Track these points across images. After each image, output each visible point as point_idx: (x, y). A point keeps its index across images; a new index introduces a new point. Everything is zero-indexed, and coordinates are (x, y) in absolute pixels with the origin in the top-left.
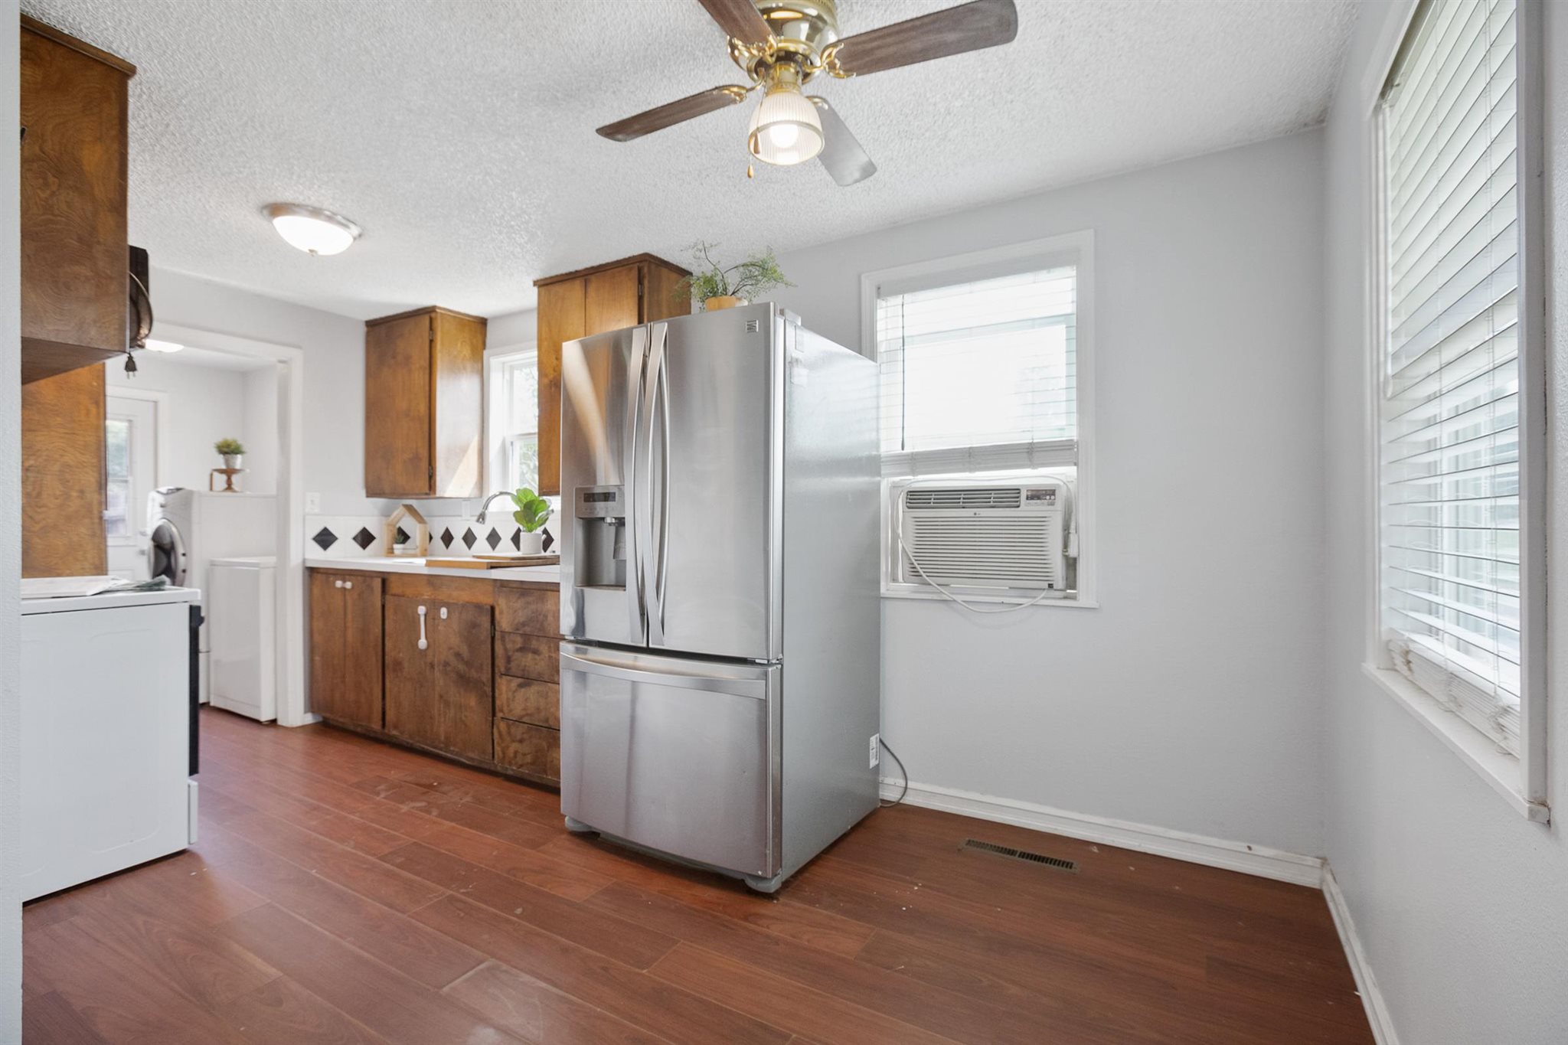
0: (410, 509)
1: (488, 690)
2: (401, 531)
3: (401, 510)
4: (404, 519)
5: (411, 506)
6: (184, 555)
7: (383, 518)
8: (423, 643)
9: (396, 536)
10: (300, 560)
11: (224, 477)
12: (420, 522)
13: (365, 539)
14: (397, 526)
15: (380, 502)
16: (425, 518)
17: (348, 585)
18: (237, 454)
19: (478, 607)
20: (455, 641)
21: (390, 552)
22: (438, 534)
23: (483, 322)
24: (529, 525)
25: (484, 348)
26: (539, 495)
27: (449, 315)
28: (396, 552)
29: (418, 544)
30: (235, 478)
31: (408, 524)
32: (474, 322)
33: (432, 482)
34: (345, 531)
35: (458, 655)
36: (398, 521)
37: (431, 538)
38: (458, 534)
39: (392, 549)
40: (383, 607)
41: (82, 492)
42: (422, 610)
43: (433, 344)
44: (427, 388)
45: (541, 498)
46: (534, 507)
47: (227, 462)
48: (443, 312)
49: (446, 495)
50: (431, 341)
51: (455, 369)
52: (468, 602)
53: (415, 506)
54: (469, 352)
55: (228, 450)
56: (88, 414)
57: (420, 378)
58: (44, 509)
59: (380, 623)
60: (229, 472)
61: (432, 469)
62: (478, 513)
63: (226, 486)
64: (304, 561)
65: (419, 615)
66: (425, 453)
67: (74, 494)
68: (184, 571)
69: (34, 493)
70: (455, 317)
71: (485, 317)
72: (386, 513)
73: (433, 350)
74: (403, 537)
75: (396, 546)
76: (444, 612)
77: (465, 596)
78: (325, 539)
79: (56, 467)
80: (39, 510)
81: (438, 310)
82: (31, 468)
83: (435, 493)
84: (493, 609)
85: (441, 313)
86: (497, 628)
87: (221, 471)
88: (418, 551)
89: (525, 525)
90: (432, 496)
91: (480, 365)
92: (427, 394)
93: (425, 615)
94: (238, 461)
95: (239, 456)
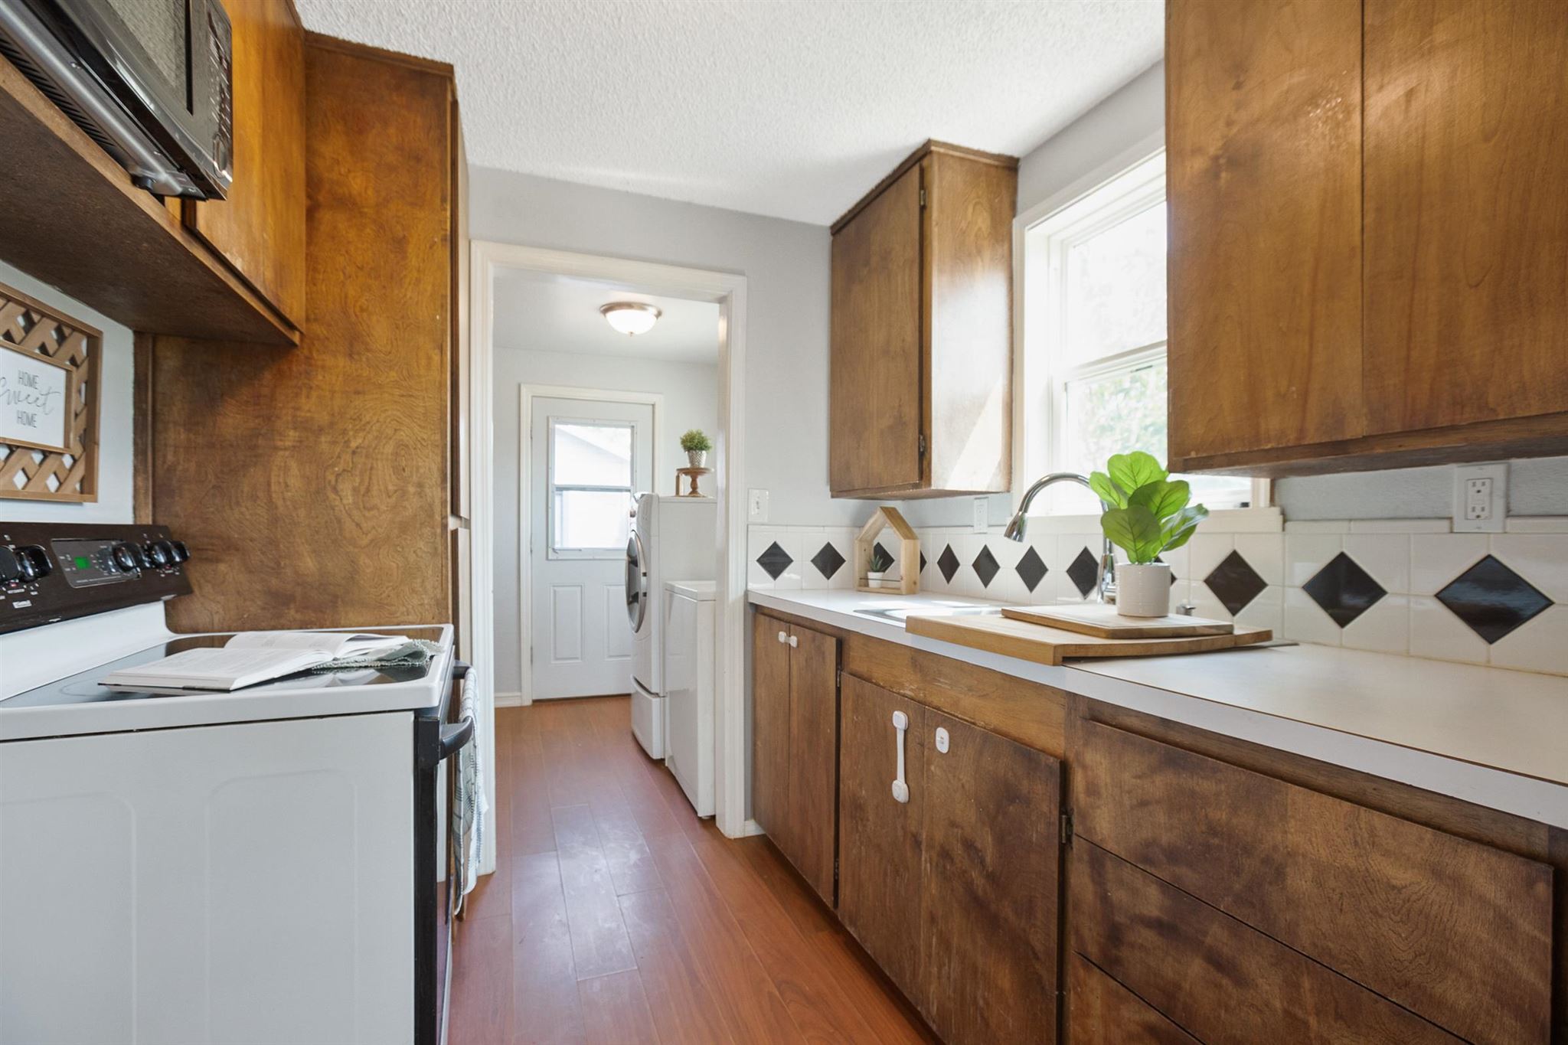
0: (892, 514)
1: (1050, 979)
2: (880, 551)
3: (878, 517)
4: (884, 531)
5: (894, 509)
6: (645, 574)
7: (857, 530)
8: (900, 789)
9: (873, 558)
10: (741, 593)
11: (689, 479)
12: (906, 537)
13: (829, 561)
14: (875, 543)
15: (850, 504)
16: (914, 530)
17: (793, 641)
18: (702, 449)
19: (1026, 752)
20: (968, 815)
21: (864, 583)
22: (934, 556)
23: (1010, 166)
24: (1140, 545)
25: (1014, 216)
26: (1172, 468)
27: (952, 156)
28: (872, 584)
29: (903, 571)
30: (700, 480)
31: (890, 538)
32: (997, 167)
33: (925, 463)
34: (802, 549)
35: (969, 845)
36: (876, 534)
37: (923, 562)
38: (967, 558)
39: (867, 579)
40: (838, 690)
41: (420, 485)
42: (899, 719)
43: (926, 215)
44: (916, 296)
45: (1173, 477)
46: (1157, 500)
47: (692, 461)
48: (942, 150)
49: (949, 487)
50: (923, 209)
51: (964, 256)
52: (995, 731)
53: (901, 512)
54: (988, 222)
55: (693, 444)
56: (429, 366)
57: (904, 281)
58: (375, 512)
59: (834, 719)
60: (694, 472)
61: (924, 439)
62: (1009, 521)
63: (691, 490)
64: (746, 593)
65: (895, 728)
66: (912, 412)
67: (411, 489)
68: (645, 594)
69: (363, 490)
70: (962, 159)
71: (1016, 155)
72: (858, 522)
73: (925, 222)
74: (882, 559)
75: (872, 575)
76: (942, 739)
77: (990, 714)
78: (775, 561)
79: (389, 449)
80: (367, 514)
81: (933, 148)
82: (359, 450)
83: (930, 484)
84: (1065, 770)
85: (939, 154)
86: (1077, 828)
87: (686, 471)
88: (903, 584)
89: (1131, 544)
90: (924, 490)
91: (1006, 247)
92: (917, 305)
93: (906, 732)
94: (704, 459)
95: (704, 452)
